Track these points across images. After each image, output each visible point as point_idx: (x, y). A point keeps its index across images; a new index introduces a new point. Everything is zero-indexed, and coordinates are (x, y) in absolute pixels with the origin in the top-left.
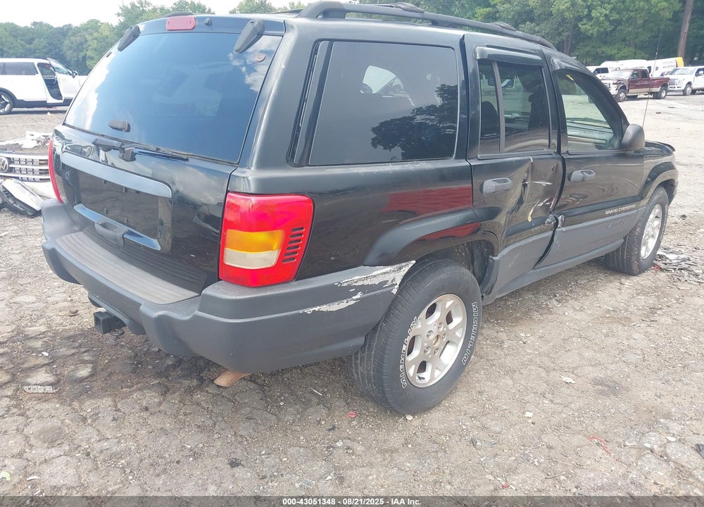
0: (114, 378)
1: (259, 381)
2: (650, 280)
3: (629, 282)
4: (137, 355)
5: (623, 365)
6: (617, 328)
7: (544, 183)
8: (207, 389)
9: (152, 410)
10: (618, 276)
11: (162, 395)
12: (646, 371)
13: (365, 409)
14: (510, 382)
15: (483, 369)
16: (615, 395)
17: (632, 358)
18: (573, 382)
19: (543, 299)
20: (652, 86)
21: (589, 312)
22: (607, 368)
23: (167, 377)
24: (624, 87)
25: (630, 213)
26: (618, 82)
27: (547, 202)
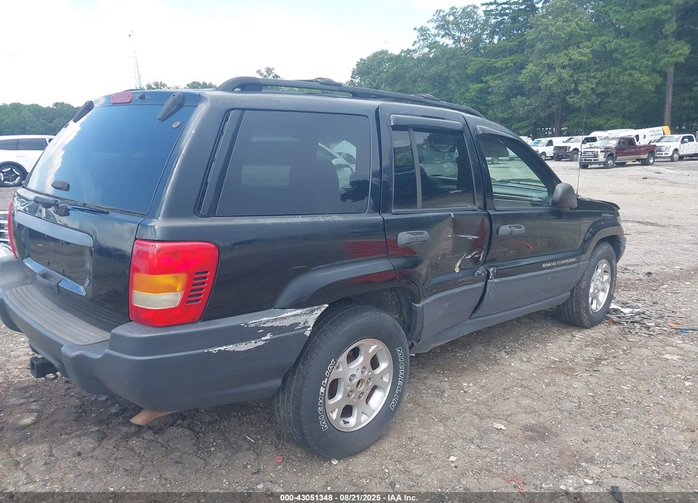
0: (56, 426)
1: (196, 428)
2: (601, 332)
3: (579, 335)
4: (83, 404)
5: (556, 412)
6: (561, 379)
7: (470, 237)
8: (143, 435)
9: (84, 455)
10: (571, 329)
11: (99, 441)
12: (579, 418)
13: (293, 454)
14: (442, 428)
15: (419, 416)
16: (543, 440)
17: (567, 405)
18: (504, 428)
19: (492, 351)
20: (639, 153)
21: (535, 363)
22: (540, 415)
23: (107, 424)
24: (611, 155)
25: (570, 266)
26: (606, 150)
27: (475, 254)
